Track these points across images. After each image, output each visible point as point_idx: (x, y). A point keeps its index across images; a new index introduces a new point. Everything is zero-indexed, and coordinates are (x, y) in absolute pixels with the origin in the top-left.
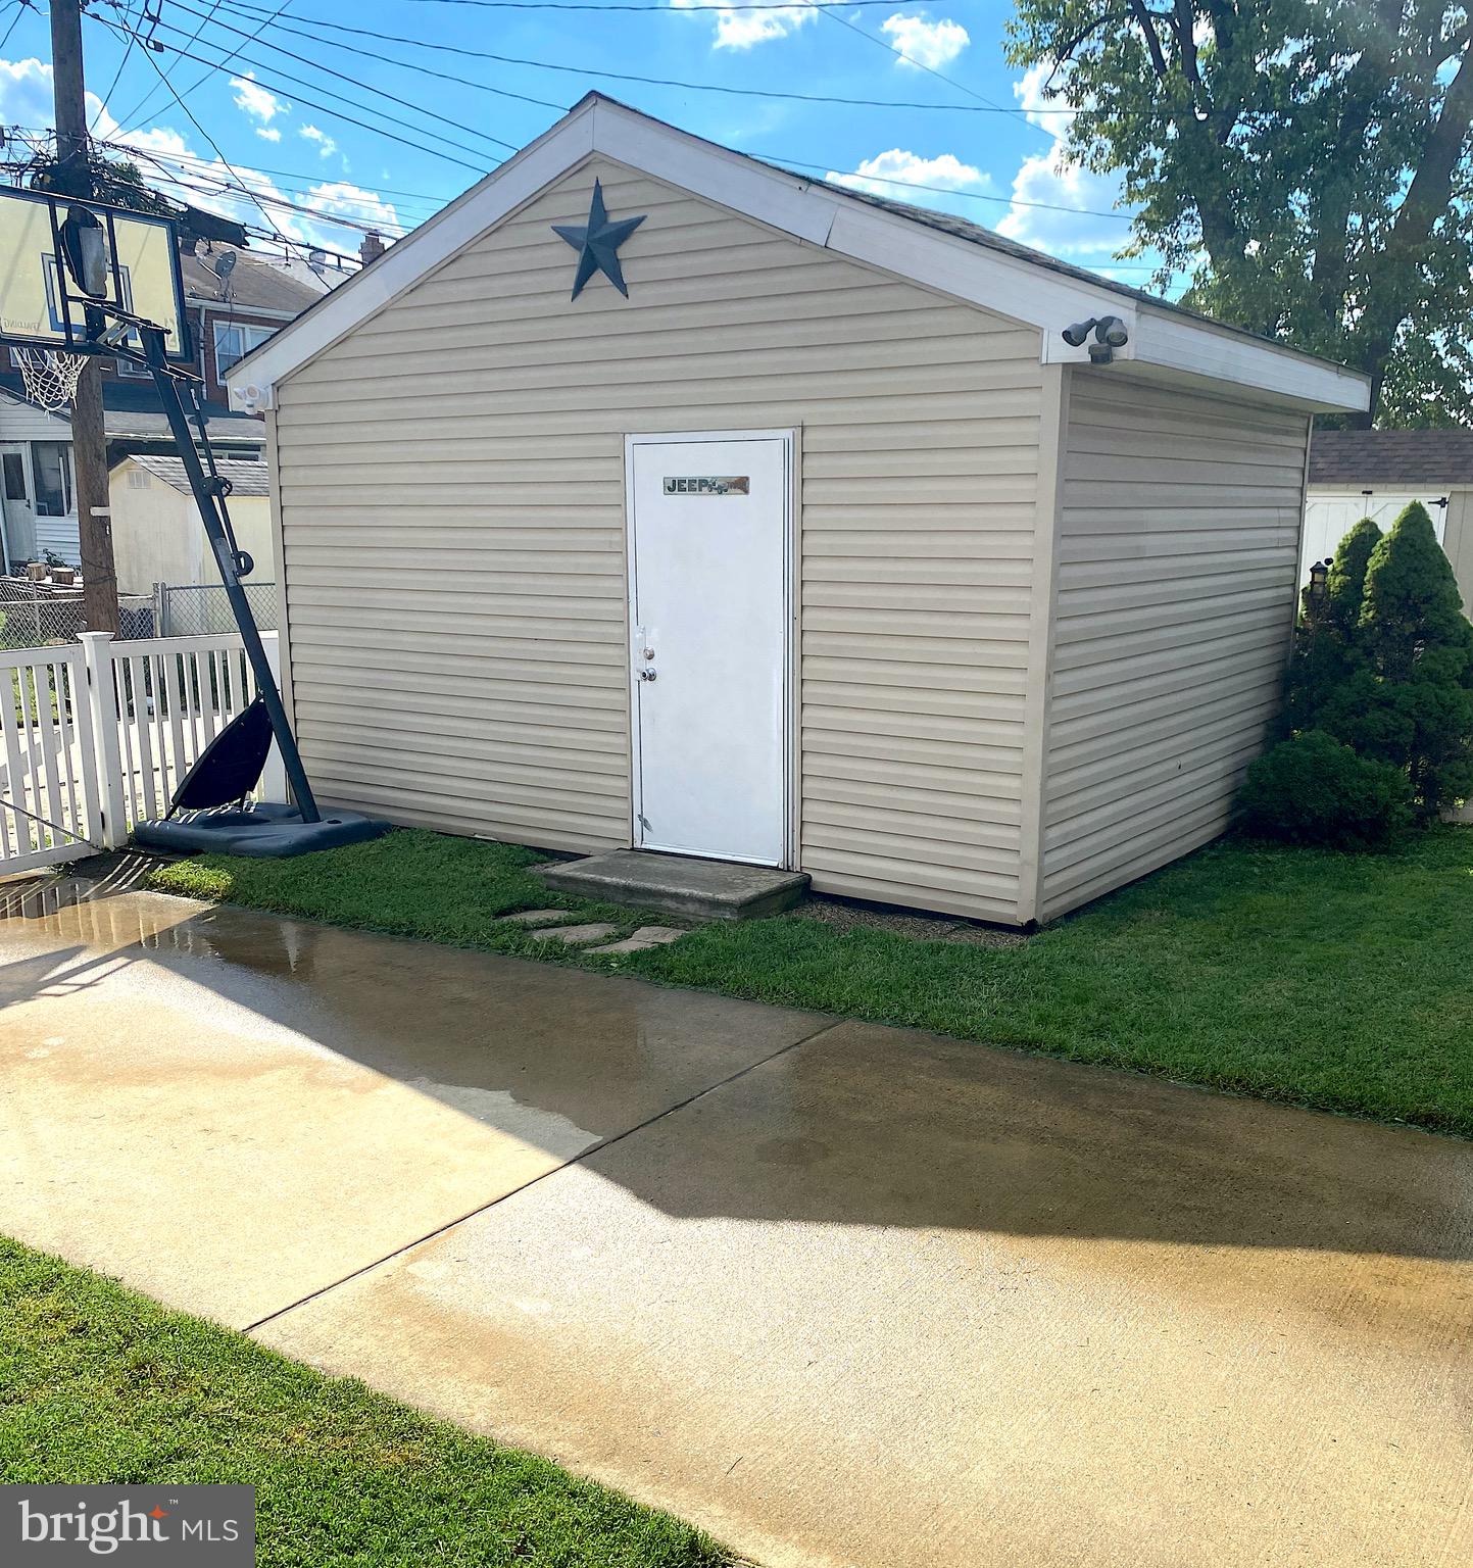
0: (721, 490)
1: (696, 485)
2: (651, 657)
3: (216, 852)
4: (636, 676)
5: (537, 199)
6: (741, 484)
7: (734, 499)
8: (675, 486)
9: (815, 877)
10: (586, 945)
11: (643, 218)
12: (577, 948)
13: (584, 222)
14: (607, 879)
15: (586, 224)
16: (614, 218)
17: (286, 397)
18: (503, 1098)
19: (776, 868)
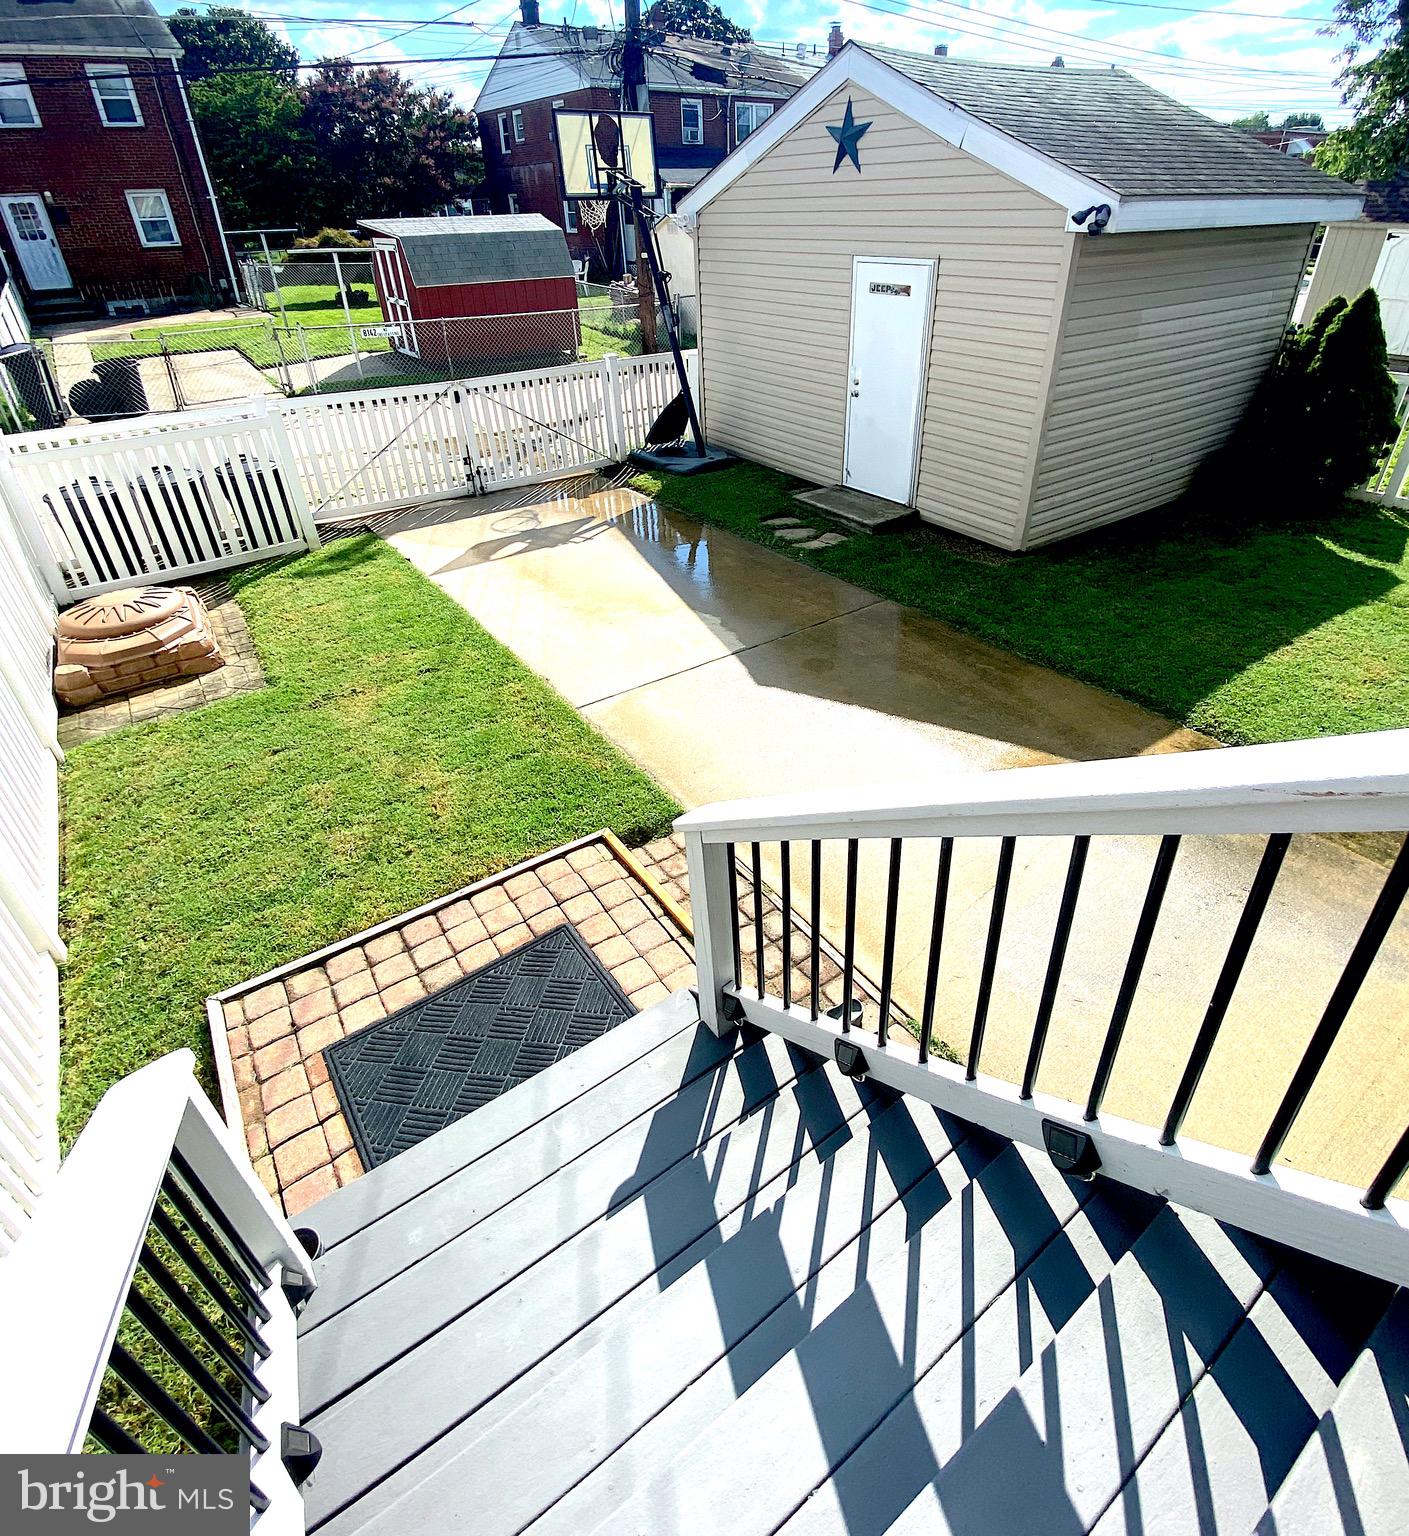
0: (897, 293)
1: (885, 289)
2: (857, 384)
3: (659, 470)
4: (849, 394)
5: (819, 108)
6: (906, 290)
7: (902, 298)
8: (876, 288)
9: (922, 512)
10: (796, 541)
11: (870, 124)
12: (791, 542)
13: (840, 124)
14: (819, 505)
15: (841, 125)
16: (857, 122)
17: (702, 221)
18: (718, 621)
19: (904, 505)
